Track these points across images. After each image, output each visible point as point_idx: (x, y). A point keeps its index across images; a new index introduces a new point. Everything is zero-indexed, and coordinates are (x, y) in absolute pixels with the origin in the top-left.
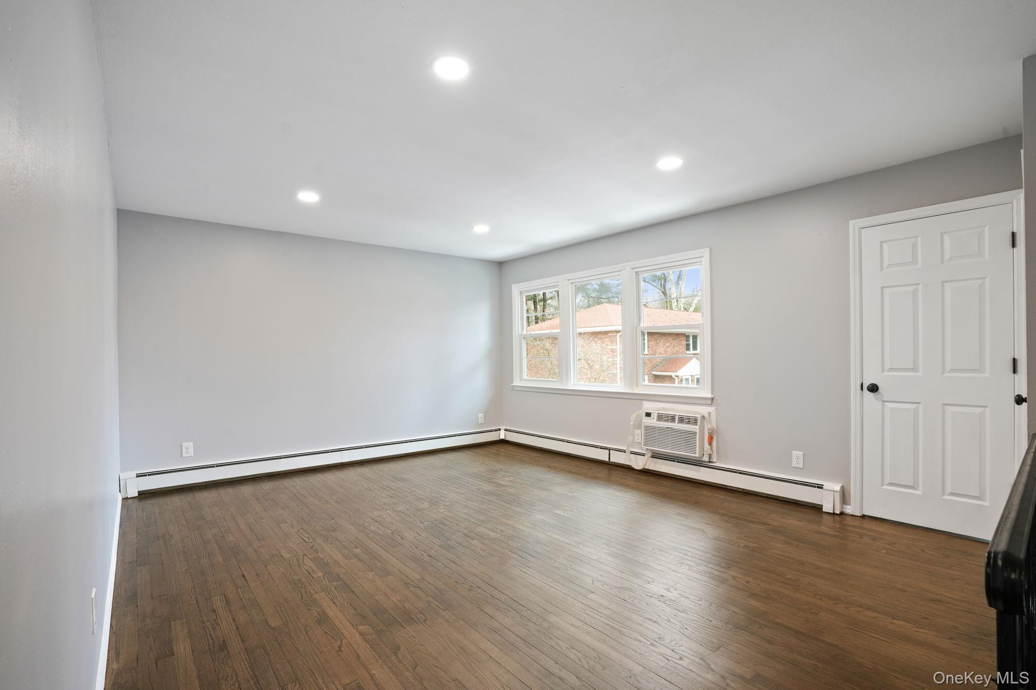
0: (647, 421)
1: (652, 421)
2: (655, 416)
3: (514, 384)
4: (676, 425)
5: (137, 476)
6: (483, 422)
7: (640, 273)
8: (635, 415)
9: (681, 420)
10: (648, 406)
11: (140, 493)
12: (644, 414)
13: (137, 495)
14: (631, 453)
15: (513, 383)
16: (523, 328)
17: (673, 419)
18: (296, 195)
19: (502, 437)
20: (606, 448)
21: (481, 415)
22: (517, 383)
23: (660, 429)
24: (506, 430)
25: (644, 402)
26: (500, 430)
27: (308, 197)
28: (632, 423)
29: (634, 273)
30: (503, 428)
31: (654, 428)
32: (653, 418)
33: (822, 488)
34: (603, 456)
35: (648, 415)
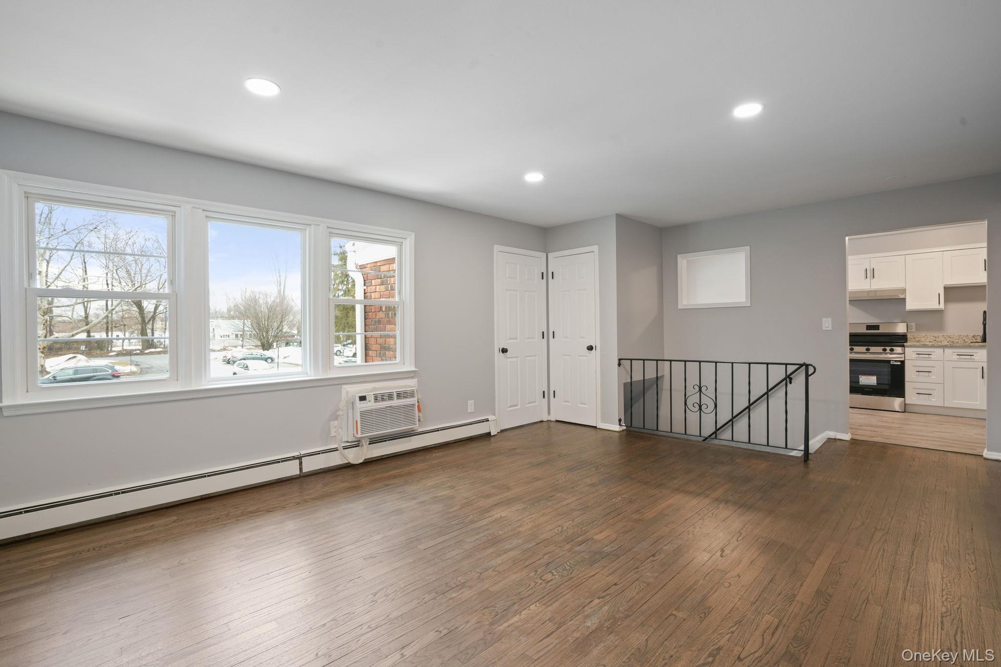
0: (363, 406)
1: (370, 405)
2: (370, 398)
4: (395, 402)
9: (399, 396)
10: (361, 389)
12: (358, 399)
14: (344, 449)
17: (390, 397)
20: (294, 458)
22: (16, 399)
23: (378, 411)
25: (355, 385)
31: (370, 412)
32: (369, 401)
33: (488, 421)
34: (291, 469)
35: (362, 398)
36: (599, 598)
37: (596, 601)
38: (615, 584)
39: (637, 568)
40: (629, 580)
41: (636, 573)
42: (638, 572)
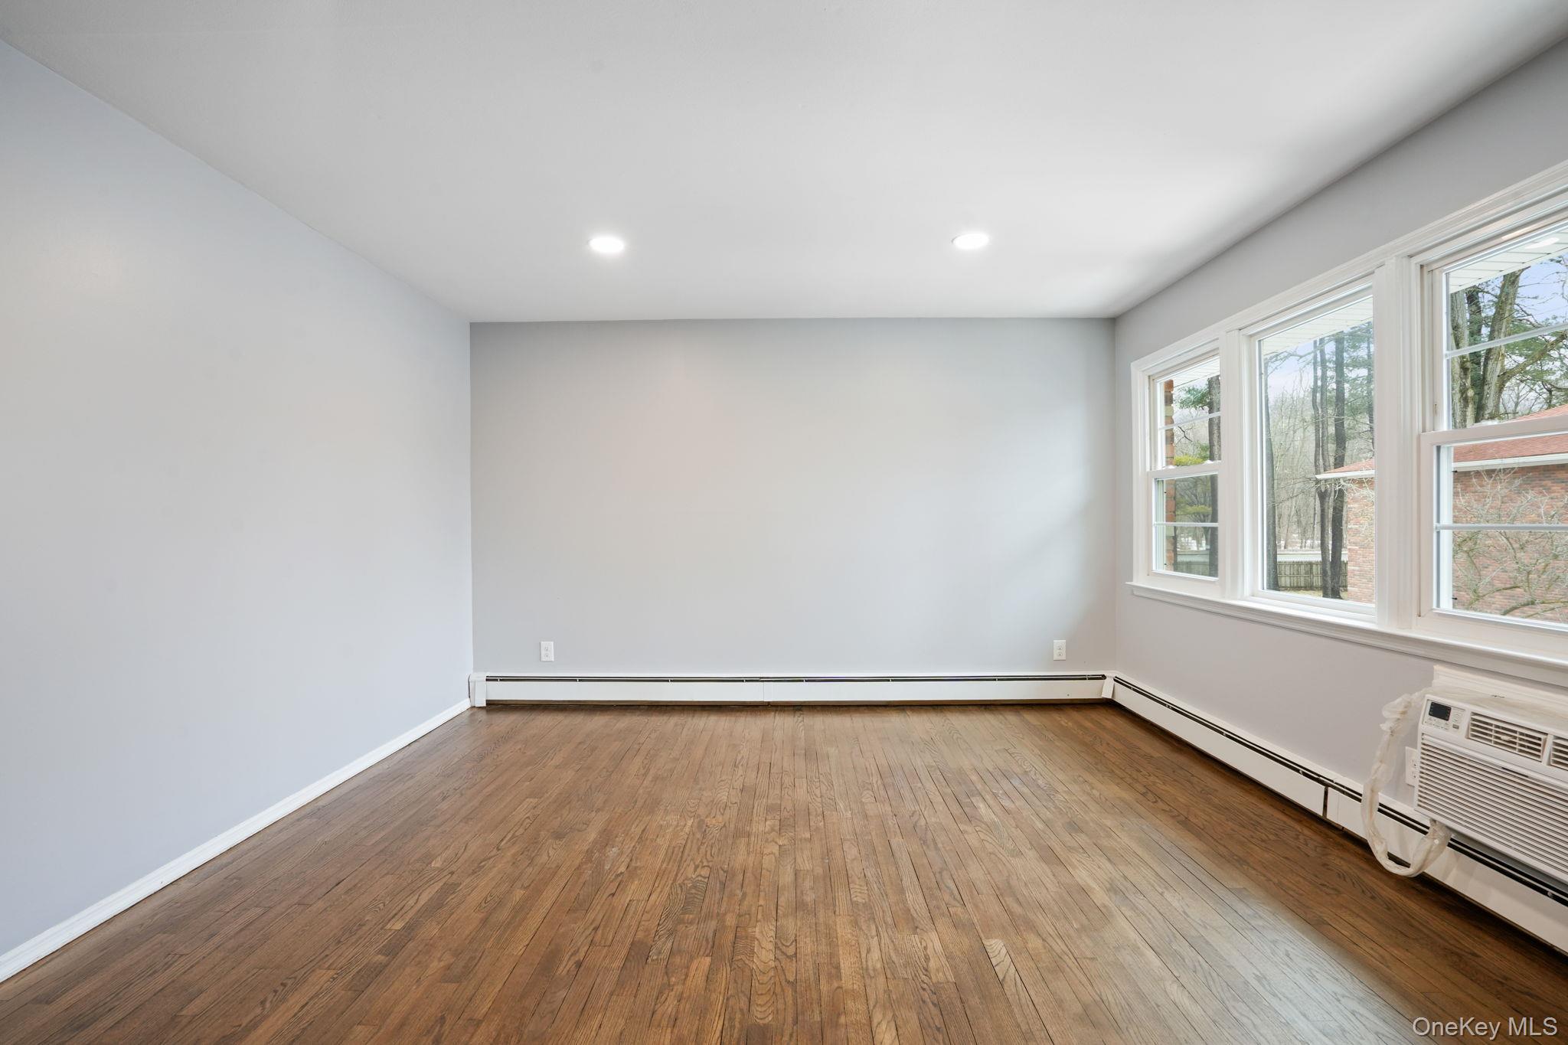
0: (1432, 730)
1: (1451, 736)
2: (1462, 717)
3: (1135, 583)
5: (487, 680)
6: (1064, 657)
7: (1434, 266)
8: (1399, 702)
9: (1563, 756)
10: (1447, 684)
11: (490, 703)
12: (1429, 707)
13: (485, 705)
15: (1132, 581)
16: (1156, 457)
17: (1531, 744)
18: (588, 242)
19: (1107, 694)
20: (1317, 779)
21: (1059, 643)
22: (1140, 581)
23: (1474, 767)
24: (1117, 680)
25: (1437, 667)
26: (1104, 677)
27: (607, 245)
28: (1385, 727)
29: (1415, 271)
30: (1111, 674)
32: (1456, 727)
34: (1309, 796)
35: (1440, 711)
36: (621, 873)
37: (622, 869)
38: (613, 895)
39: (596, 929)
40: (598, 907)
41: (593, 921)
42: (591, 924)
